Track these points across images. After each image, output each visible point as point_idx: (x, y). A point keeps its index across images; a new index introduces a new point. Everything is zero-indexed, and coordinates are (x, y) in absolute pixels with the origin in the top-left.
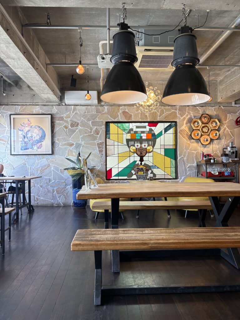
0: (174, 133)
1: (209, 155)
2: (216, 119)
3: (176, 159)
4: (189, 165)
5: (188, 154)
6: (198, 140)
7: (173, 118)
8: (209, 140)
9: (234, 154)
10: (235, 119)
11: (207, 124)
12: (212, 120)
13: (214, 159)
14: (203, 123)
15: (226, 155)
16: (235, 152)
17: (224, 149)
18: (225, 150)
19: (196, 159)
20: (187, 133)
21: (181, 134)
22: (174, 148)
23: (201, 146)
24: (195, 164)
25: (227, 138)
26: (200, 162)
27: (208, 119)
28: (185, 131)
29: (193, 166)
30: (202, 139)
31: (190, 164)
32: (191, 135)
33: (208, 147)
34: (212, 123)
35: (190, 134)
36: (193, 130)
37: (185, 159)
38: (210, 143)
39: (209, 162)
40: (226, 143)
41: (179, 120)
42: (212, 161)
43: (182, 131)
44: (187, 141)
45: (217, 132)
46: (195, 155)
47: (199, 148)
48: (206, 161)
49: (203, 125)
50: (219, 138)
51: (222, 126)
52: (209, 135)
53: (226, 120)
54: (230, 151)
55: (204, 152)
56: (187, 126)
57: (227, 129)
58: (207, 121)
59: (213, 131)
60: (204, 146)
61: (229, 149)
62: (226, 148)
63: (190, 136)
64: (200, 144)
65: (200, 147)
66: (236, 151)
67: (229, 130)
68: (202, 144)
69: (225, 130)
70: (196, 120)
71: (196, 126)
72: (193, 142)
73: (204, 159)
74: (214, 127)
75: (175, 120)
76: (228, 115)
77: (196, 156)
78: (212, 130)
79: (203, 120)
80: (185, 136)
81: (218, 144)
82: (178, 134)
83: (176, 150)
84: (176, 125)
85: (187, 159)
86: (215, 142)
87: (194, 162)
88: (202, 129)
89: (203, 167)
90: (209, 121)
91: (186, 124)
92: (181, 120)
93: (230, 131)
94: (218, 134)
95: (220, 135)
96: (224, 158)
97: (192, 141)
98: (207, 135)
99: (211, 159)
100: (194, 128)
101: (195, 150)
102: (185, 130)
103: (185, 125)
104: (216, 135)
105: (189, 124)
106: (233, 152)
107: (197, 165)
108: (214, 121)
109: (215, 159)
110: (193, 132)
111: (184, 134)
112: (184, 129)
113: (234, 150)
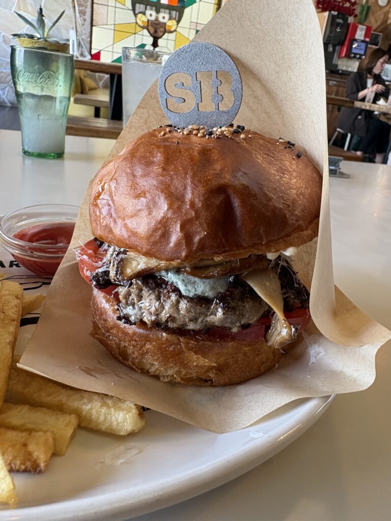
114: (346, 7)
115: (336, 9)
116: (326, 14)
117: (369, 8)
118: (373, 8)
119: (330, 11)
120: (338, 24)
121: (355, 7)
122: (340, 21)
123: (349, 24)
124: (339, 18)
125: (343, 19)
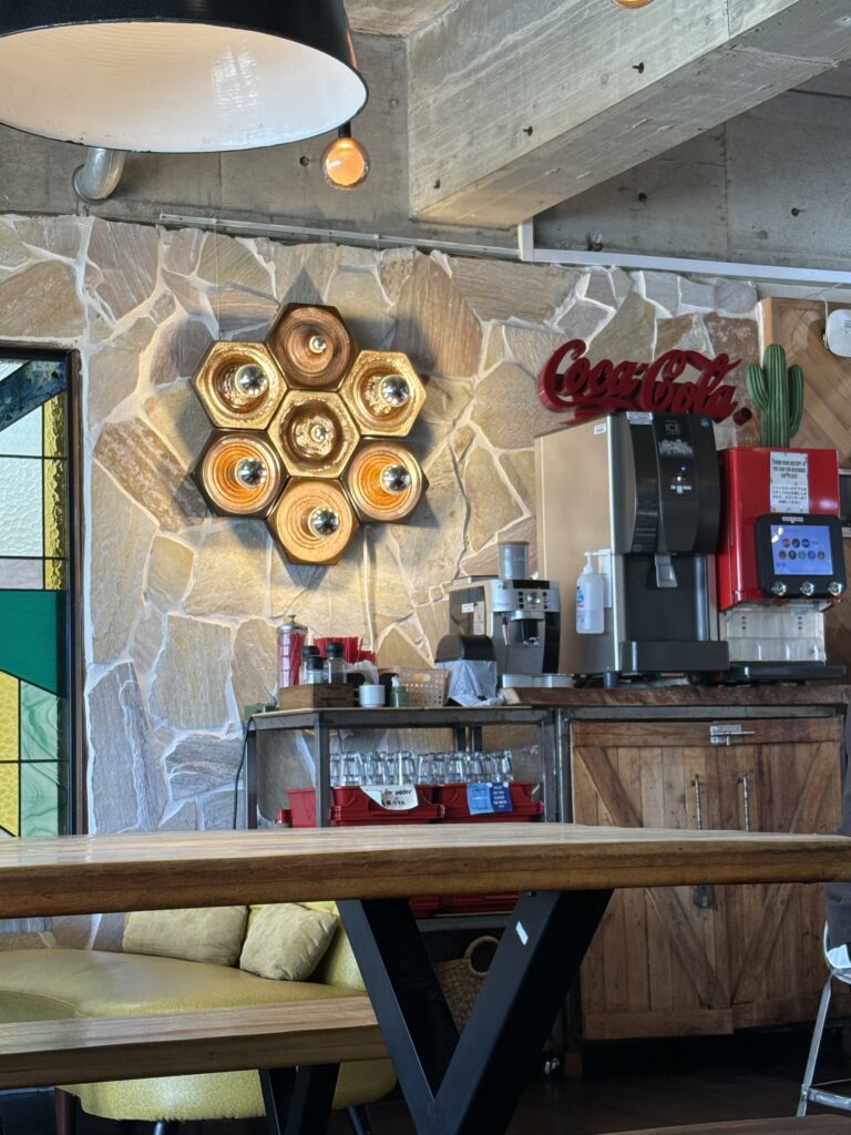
0: (51, 449)
1: (345, 649)
2: (394, 348)
3: (66, 684)
4: (181, 737)
5: (177, 637)
6: (258, 525)
7: (42, 324)
8: (345, 524)
9: (539, 642)
10: (537, 366)
11: (330, 386)
12: (368, 358)
13: (385, 679)
14: (294, 380)
15: (475, 648)
16: (542, 626)
17: (458, 598)
18: (467, 608)
19: (239, 685)
20: (167, 455)
21: (113, 462)
22: (52, 583)
23: (283, 570)
24: (230, 732)
25: (485, 512)
26: (269, 708)
27: (337, 351)
28: (148, 442)
29: (214, 745)
30: (286, 518)
31: (189, 724)
32: (196, 477)
33: (338, 587)
34: (364, 385)
35: (186, 464)
36: (217, 434)
37: (148, 680)
38: (349, 553)
39: (342, 701)
40: (472, 554)
41: (95, 340)
42: (369, 696)
43: (122, 441)
44: (164, 527)
45: (407, 460)
46: (228, 653)
47: (264, 591)
48: (322, 694)
49: (298, 398)
50: (421, 515)
51: (441, 414)
52: (341, 483)
53: (472, 369)
54: (503, 618)
55: (300, 620)
56: (161, 393)
57: (482, 440)
58: (323, 362)
59: (373, 450)
60: (308, 573)
61: (498, 597)
62: (478, 595)
63: (190, 487)
64: (271, 556)
65: (275, 581)
66: (552, 618)
67: (496, 454)
68: (289, 559)
69: (463, 446)
70: (240, 350)
71: (238, 402)
72: (212, 541)
73: (309, 676)
74: (383, 416)
75: (64, 342)
76: (487, 327)
77: (242, 655)
78: (364, 444)
79: (297, 353)
80: (147, 480)
81: (417, 559)
82: (89, 460)
83: (66, 603)
84: (68, 388)
85: (168, 688)
86: (394, 540)
87: (223, 715)
88: (287, 433)
89: (293, 750)
90: (341, 367)
91: (159, 376)
92: (109, 341)
93: (505, 460)
94: (413, 477)
95: (425, 484)
96: (459, 669)
97: (209, 524)
98: (327, 481)
99: (358, 679)
100: (225, 422)
101: (231, 610)
102: (149, 433)
103: (143, 390)
104: (399, 484)
105: (180, 384)
106: (528, 627)
107: (250, 735)
108: (383, 370)
109: (395, 683)
110: (214, 454)
111: (139, 462)
112: (138, 420)
113: (537, 607)
114: (689, 385)
115: (640, 399)
116: (604, 426)
117: (792, 375)
118: (809, 369)
119: (618, 412)
120: (673, 464)
121: (730, 379)
122: (680, 448)
123: (724, 455)
124: (672, 438)
125: (685, 437)
